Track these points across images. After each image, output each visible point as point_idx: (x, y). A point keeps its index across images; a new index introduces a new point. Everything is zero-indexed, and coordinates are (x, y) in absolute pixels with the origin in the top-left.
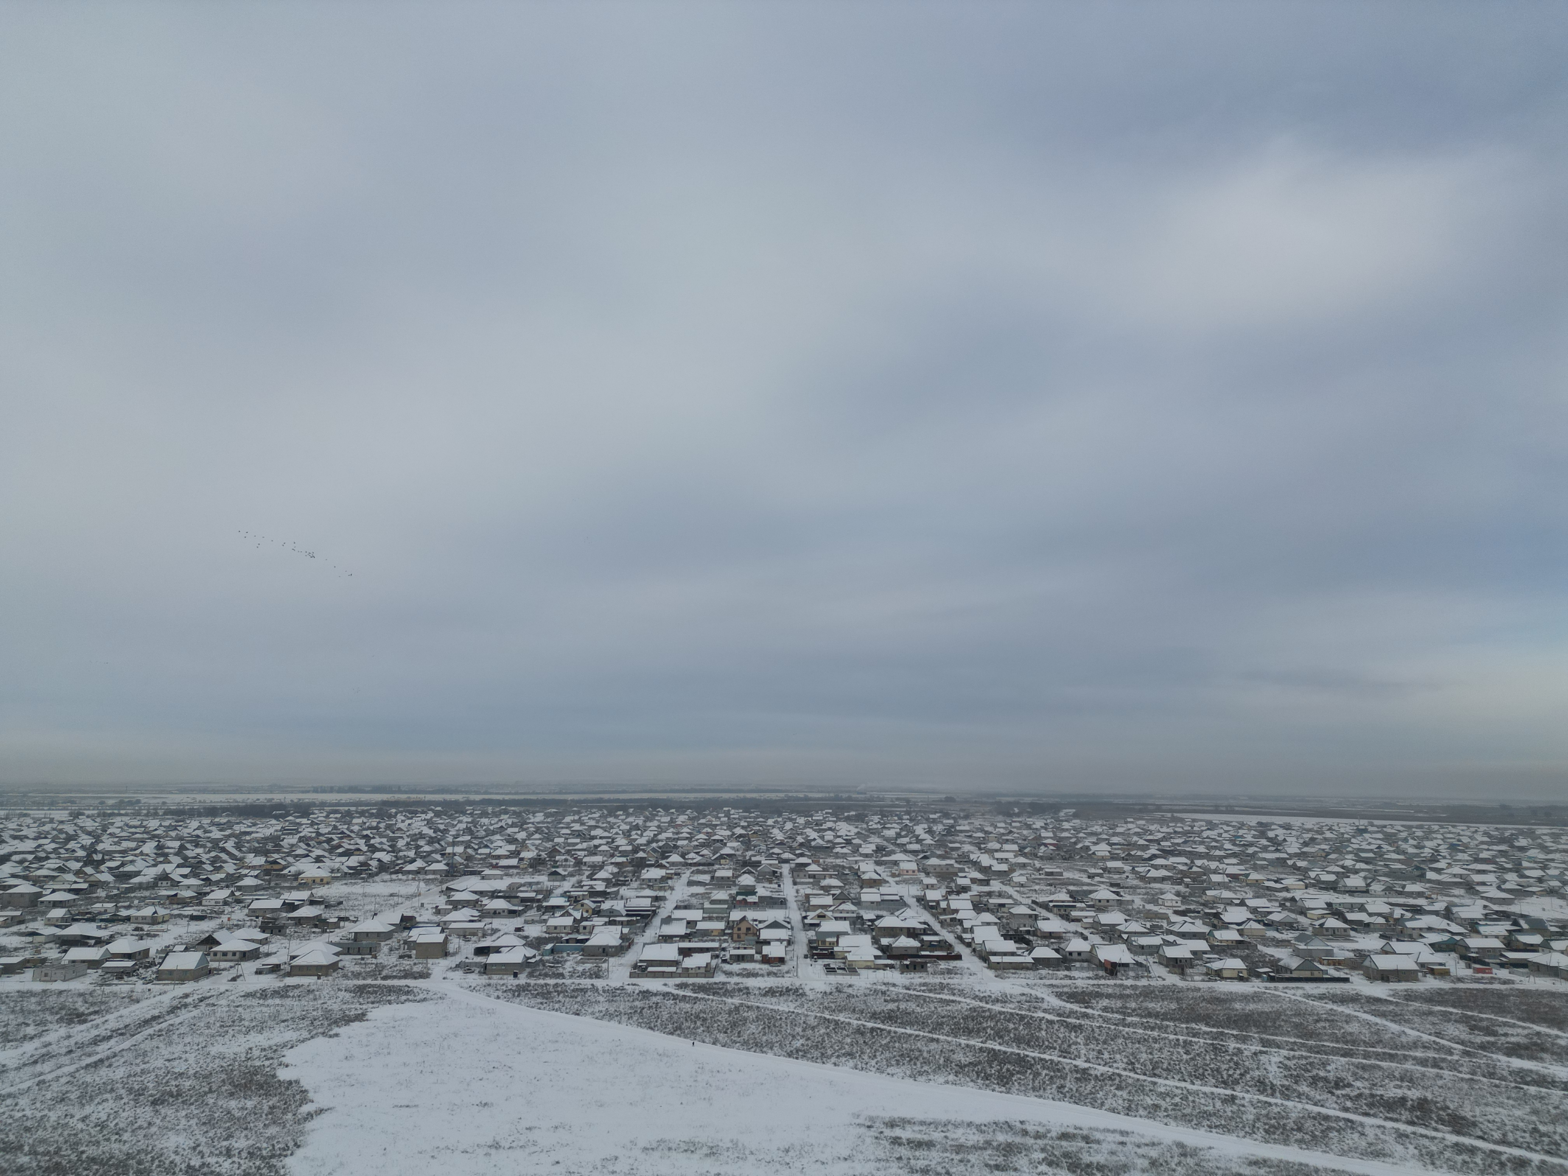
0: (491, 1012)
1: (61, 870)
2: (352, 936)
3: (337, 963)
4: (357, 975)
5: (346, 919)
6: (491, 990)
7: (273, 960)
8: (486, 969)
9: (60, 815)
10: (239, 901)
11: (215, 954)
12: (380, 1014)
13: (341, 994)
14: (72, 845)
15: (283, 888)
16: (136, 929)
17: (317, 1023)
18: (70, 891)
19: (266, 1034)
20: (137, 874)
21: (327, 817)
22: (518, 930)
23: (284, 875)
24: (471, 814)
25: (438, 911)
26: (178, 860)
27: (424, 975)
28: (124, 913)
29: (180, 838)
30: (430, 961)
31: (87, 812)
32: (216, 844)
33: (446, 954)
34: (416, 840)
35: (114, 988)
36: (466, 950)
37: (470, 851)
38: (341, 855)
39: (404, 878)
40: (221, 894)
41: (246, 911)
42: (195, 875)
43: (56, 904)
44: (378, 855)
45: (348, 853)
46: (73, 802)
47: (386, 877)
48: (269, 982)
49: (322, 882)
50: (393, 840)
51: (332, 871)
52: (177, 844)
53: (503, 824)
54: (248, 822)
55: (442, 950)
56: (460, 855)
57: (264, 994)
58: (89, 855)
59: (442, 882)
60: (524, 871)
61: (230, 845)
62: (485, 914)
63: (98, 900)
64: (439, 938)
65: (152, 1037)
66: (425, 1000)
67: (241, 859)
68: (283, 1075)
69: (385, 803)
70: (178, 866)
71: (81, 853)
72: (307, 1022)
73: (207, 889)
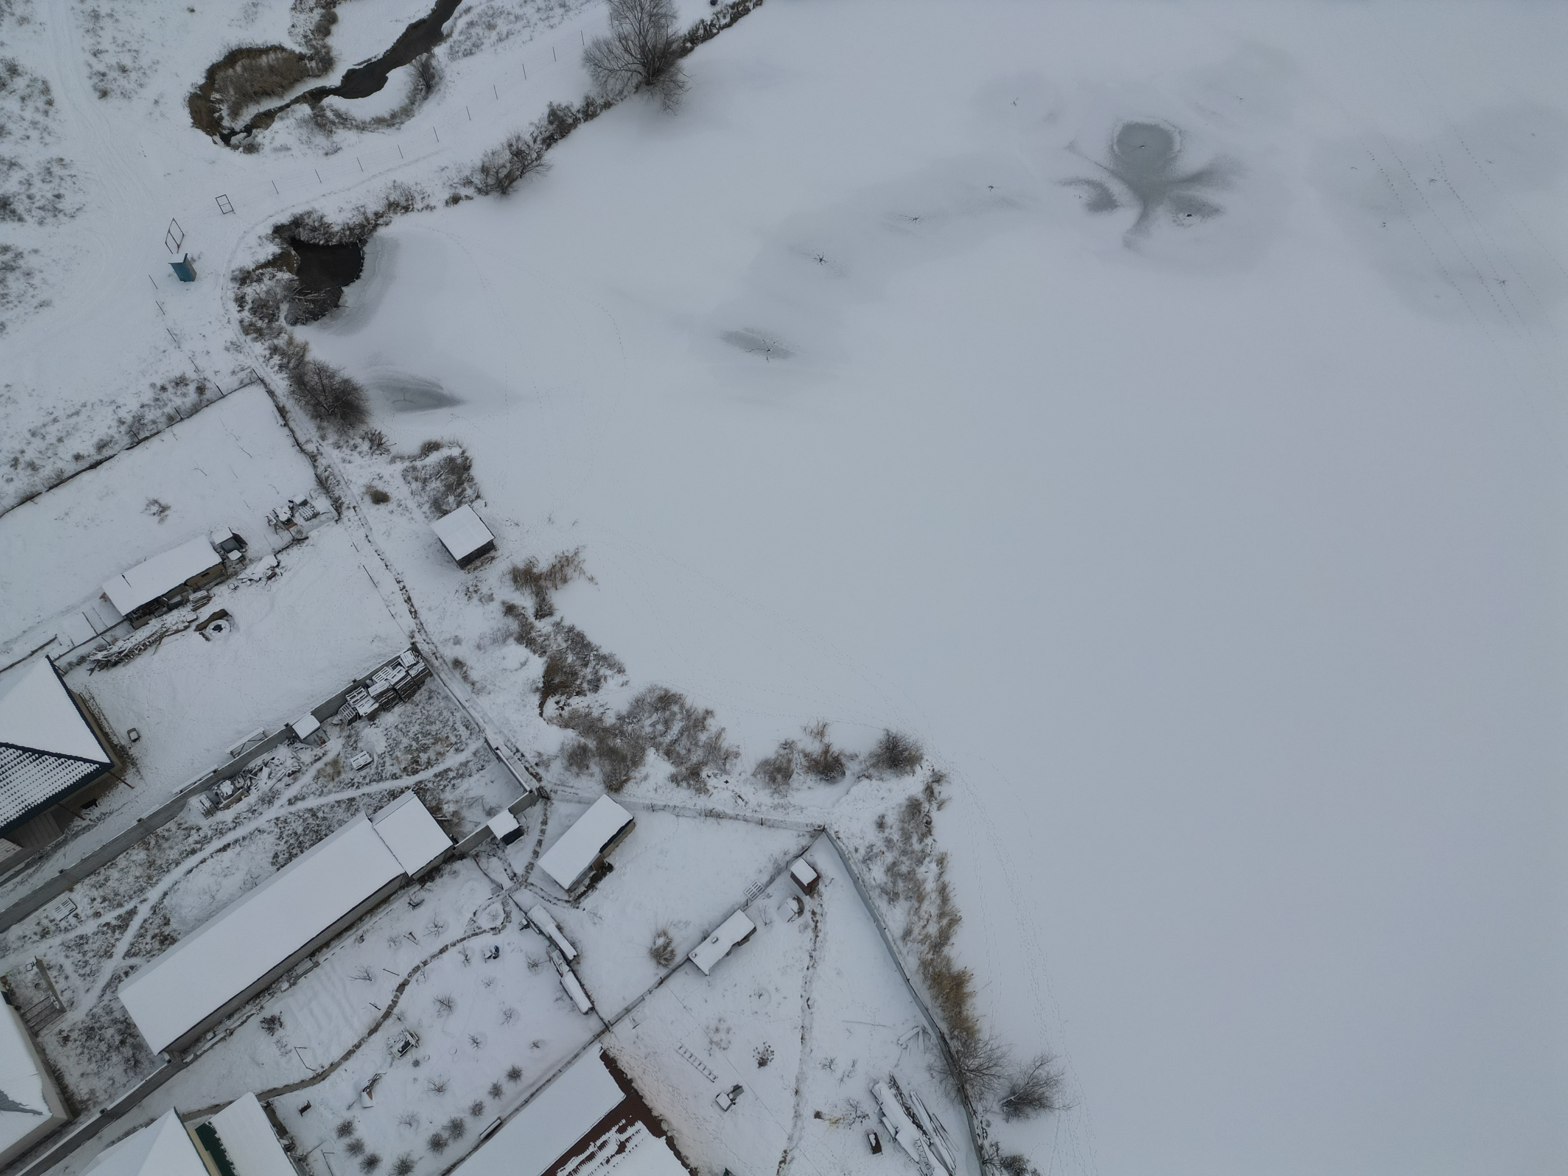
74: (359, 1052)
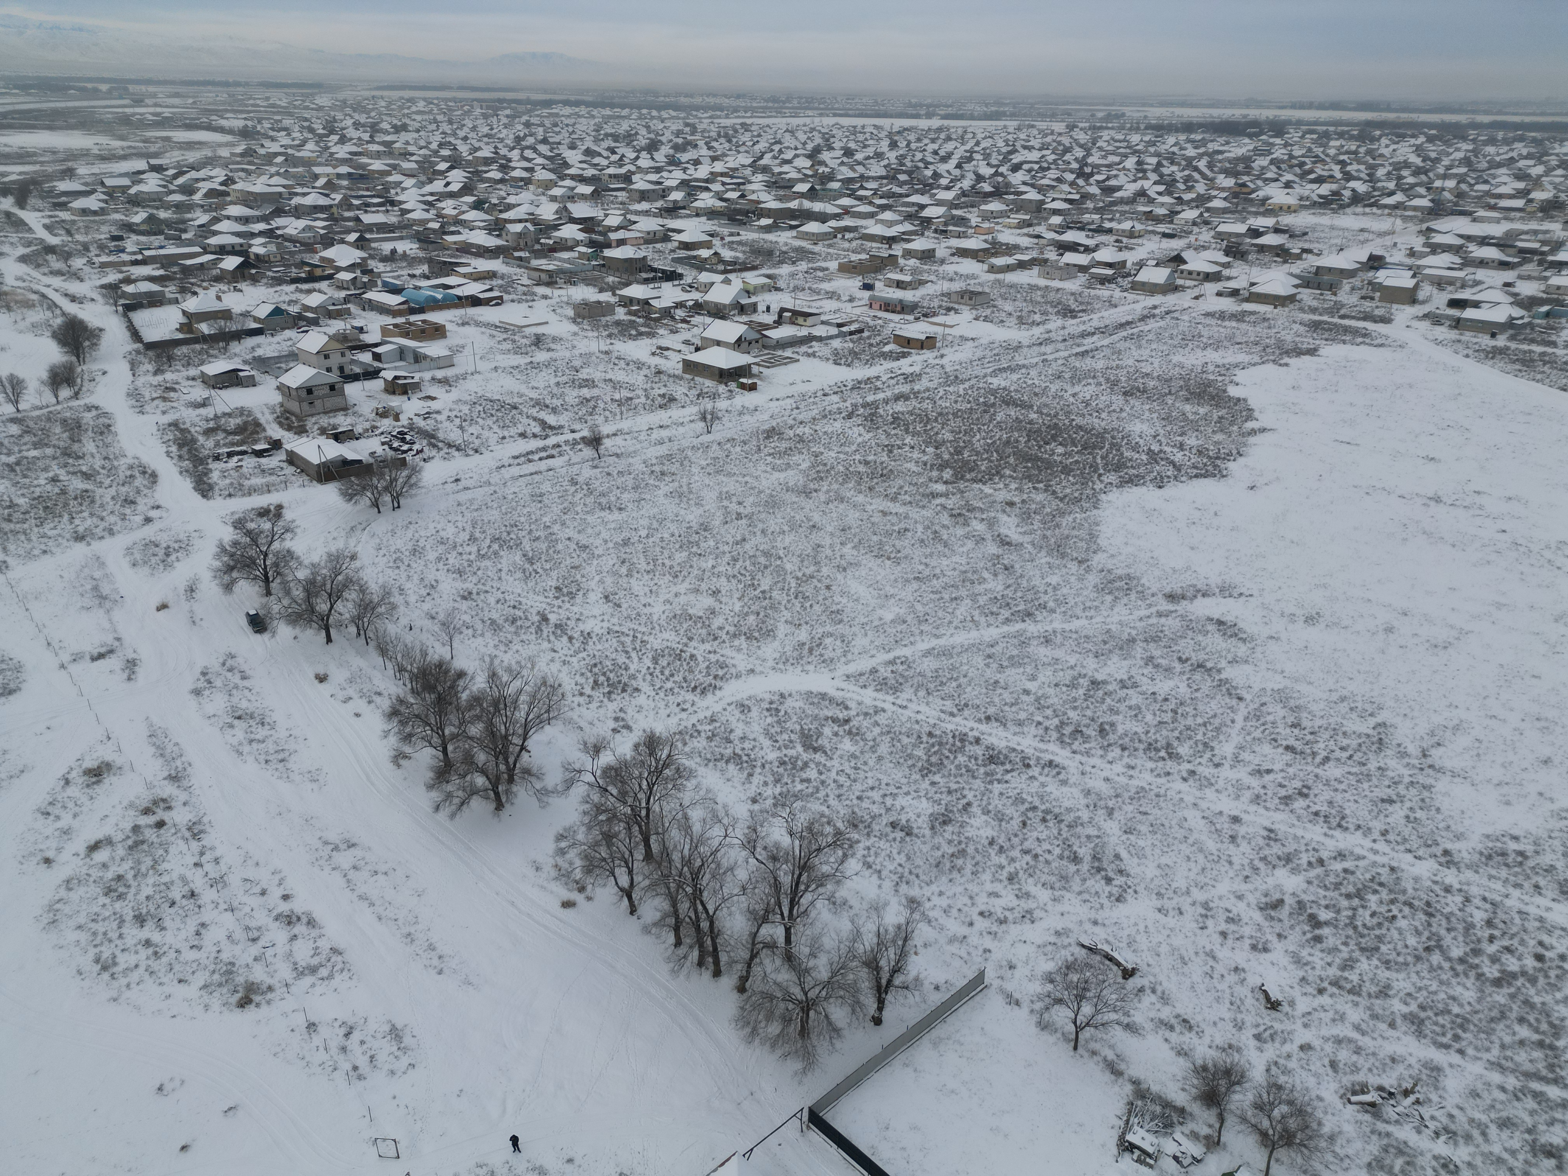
0: (1456, 370)
1: (1059, 180)
2: (1314, 270)
3: (1294, 295)
4: (1313, 310)
5: (1308, 251)
6: (1460, 347)
7: (1233, 284)
8: (1457, 324)
9: (1059, 127)
10: (1206, 223)
11: (1182, 272)
12: (1332, 352)
13: (1296, 327)
14: (1068, 157)
15: (1249, 213)
16: (1117, 241)
17: (1269, 350)
18: (1066, 200)
19: (1221, 352)
20: (1119, 188)
21: (1302, 137)
22: (1507, 285)
23: (1252, 200)
24: (1474, 141)
25: (1412, 253)
26: (1154, 177)
27: (1386, 320)
28: (1107, 225)
29: (1157, 154)
30: (1395, 306)
31: (1081, 125)
32: (1189, 163)
33: (1413, 301)
34: (1399, 169)
35: (1097, 292)
36: (1439, 301)
37: (1464, 186)
38: (1313, 181)
39: (1379, 212)
40: (1191, 214)
41: (1212, 233)
42: (1169, 193)
43: (1056, 212)
44: (1352, 184)
45: (1320, 180)
46: (1069, 114)
47: (1359, 210)
48: (1228, 304)
49: (1289, 210)
50: (1372, 168)
51: (1301, 199)
52: (1154, 160)
53: (1514, 154)
54: (1222, 140)
55: (1410, 297)
56: (1450, 191)
57: (1222, 316)
58: (1081, 168)
59: (1422, 221)
60: (1531, 216)
61: (1202, 164)
62: (1469, 262)
63: (1087, 211)
64: (1410, 283)
65: (1125, 339)
66: (1382, 345)
67: (1212, 180)
68: (1233, 391)
69: (1369, 124)
70: (1155, 183)
71: (1075, 165)
72: (1259, 348)
73: (1179, 208)
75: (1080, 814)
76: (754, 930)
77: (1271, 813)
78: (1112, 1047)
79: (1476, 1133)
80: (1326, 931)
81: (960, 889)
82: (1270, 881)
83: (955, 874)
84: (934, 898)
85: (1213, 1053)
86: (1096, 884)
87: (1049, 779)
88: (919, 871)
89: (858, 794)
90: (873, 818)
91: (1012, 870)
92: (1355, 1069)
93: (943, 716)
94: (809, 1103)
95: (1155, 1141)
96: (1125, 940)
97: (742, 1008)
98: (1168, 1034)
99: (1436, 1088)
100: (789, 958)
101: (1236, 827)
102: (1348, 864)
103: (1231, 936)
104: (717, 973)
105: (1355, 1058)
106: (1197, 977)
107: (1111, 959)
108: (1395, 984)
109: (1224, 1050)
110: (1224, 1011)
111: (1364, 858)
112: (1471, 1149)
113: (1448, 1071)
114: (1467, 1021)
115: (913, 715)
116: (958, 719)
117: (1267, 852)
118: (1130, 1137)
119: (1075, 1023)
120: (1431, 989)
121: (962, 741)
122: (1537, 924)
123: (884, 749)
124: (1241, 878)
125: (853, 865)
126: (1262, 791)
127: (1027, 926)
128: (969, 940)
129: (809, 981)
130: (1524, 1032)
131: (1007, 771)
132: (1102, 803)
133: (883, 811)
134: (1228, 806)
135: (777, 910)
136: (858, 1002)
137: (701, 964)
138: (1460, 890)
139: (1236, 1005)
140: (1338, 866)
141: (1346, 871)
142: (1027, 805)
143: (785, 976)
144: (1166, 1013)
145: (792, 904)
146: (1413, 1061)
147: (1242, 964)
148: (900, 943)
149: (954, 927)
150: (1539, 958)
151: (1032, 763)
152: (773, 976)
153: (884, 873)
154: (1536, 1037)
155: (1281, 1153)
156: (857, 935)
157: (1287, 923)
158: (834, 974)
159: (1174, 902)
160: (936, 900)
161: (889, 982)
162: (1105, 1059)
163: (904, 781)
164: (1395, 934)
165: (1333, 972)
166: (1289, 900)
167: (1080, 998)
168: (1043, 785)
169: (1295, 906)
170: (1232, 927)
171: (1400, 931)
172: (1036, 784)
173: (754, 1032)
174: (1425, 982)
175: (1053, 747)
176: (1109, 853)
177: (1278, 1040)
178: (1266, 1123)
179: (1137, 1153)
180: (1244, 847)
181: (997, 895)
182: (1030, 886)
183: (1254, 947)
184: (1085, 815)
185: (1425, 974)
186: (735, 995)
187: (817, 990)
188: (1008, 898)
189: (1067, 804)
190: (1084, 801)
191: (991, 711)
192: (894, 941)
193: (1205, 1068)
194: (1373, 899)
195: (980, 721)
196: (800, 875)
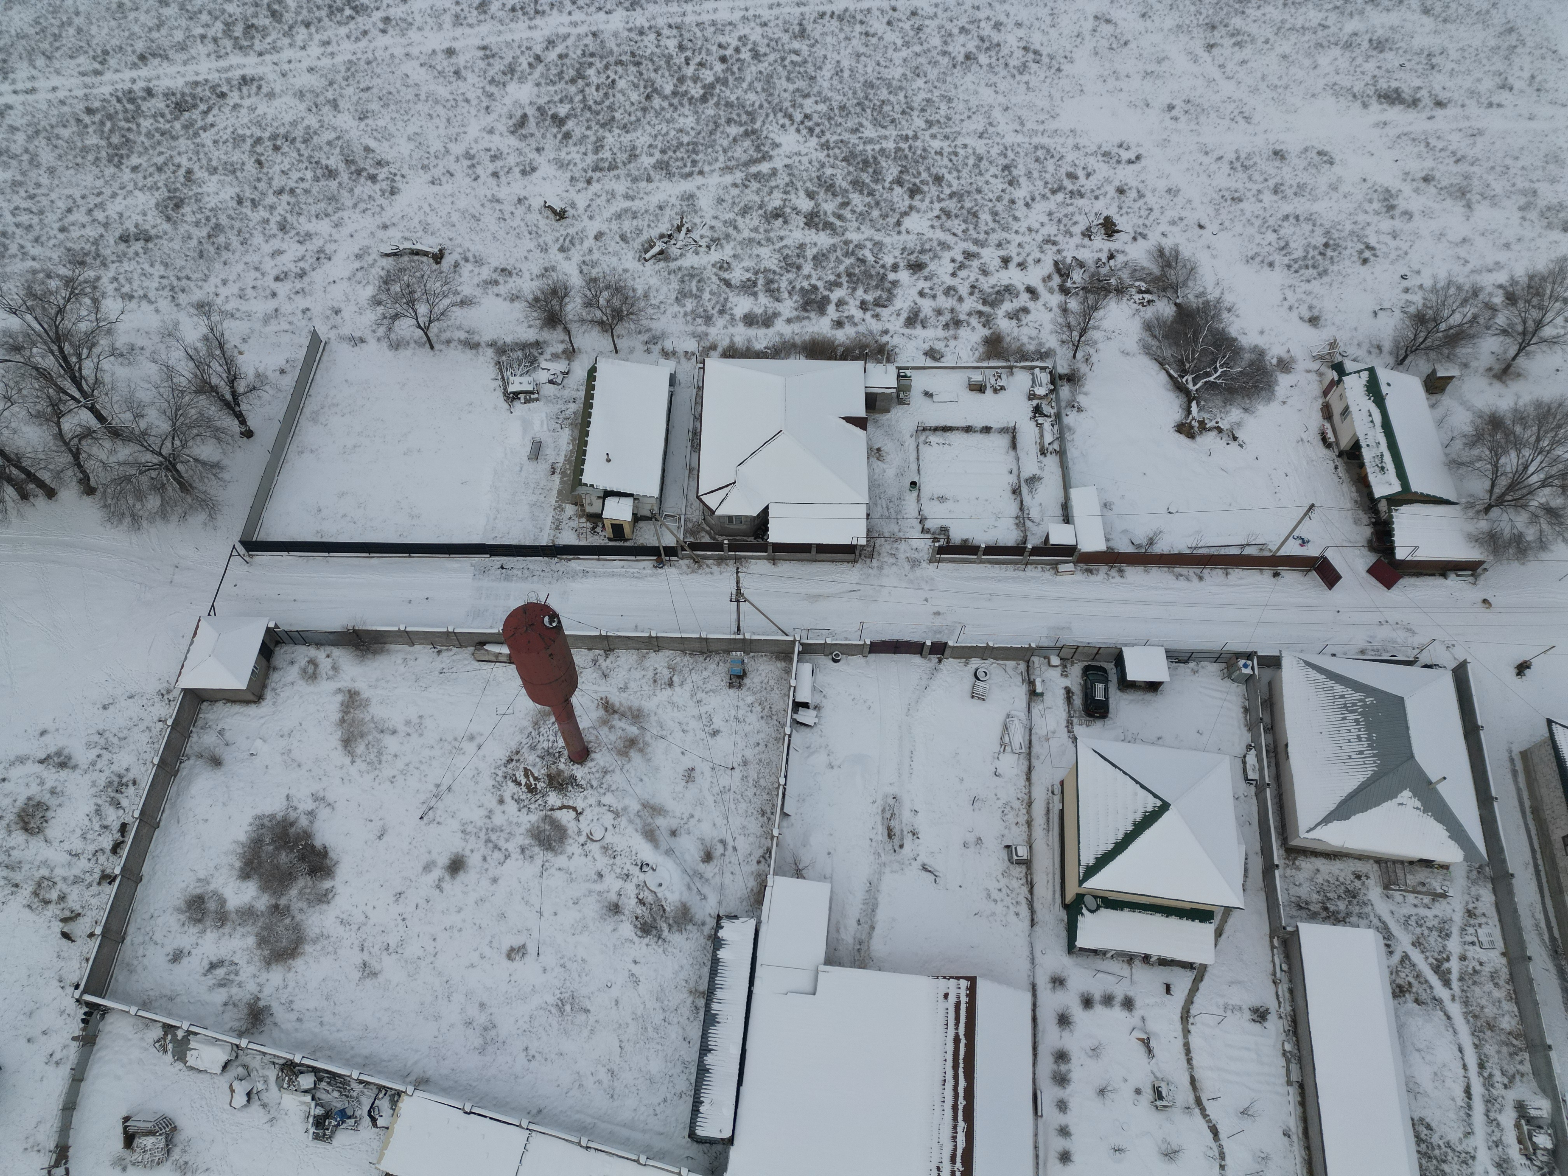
74: (1183, 1058)
75: (306, 122)
76: (56, 430)
77: (477, 29)
78: (459, 328)
79: (731, 230)
80: (570, 124)
81: (240, 267)
82: (508, 101)
83: (225, 255)
84: (219, 291)
85: (536, 283)
86: (364, 188)
87: (253, 99)
88: (187, 272)
89: (56, 226)
90: (96, 243)
91: (278, 218)
92: (639, 231)
93: (87, 80)
94: (235, 538)
95: (530, 379)
96: (419, 228)
97: (105, 506)
98: (496, 289)
99: (696, 212)
100: (116, 433)
101: (453, 60)
102: (560, 49)
103: (501, 173)
104: (51, 493)
105: (635, 222)
106: (493, 227)
107: (417, 253)
108: (638, 143)
109: (543, 276)
110: (528, 243)
111: (569, 35)
112: (732, 243)
113: (698, 193)
114: (695, 144)
115: (50, 96)
116: (108, 76)
117: (491, 72)
118: (511, 389)
119: (419, 327)
120: (664, 131)
121: (132, 101)
122: (712, 29)
123: (47, 156)
124: (483, 111)
125: (111, 306)
126: (458, 9)
127: (327, 266)
128: (282, 310)
129: (152, 441)
130: (734, 130)
131: (206, 113)
132: (321, 99)
133: (101, 230)
134: (437, 41)
135: (65, 397)
136: (217, 429)
137: (24, 496)
138: (650, 28)
139: (534, 232)
140: (552, 55)
141: (561, 57)
142: (249, 141)
143: (125, 452)
144: (486, 273)
145: (77, 382)
146: (673, 200)
147: (522, 194)
148: (218, 352)
149: (260, 306)
150: (723, 59)
151: (225, 89)
152: (113, 459)
153: (152, 295)
154: (742, 129)
155: (619, 329)
156: (170, 372)
157: (538, 135)
158: (174, 420)
159: (441, 167)
160: (224, 291)
161: (234, 394)
162: (460, 341)
163: (99, 183)
164: (619, 96)
165: (591, 159)
166: (531, 111)
167: (411, 303)
168: (252, 109)
169: (537, 114)
170: (499, 163)
171: (622, 91)
172: (244, 111)
173: (135, 519)
174: (658, 128)
175: (235, 59)
176: (358, 149)
177: (577, 242)
178: (599, 314)
179: (522, 396)
180: (471, 78)
181: (280, 252)
182: (305, 225)
183: (524, 173)
184: (312, 121)
185: (655, 121)
186: (88, 500)
187: (168, 444)
188: (293, 250)
189: (288, 118)
190: (302, 107)
191: (140, 46)
192: (211, 355)
193: (537, 300)
194: (591, 72)
195: (134, 66)
196: (61, 349)
